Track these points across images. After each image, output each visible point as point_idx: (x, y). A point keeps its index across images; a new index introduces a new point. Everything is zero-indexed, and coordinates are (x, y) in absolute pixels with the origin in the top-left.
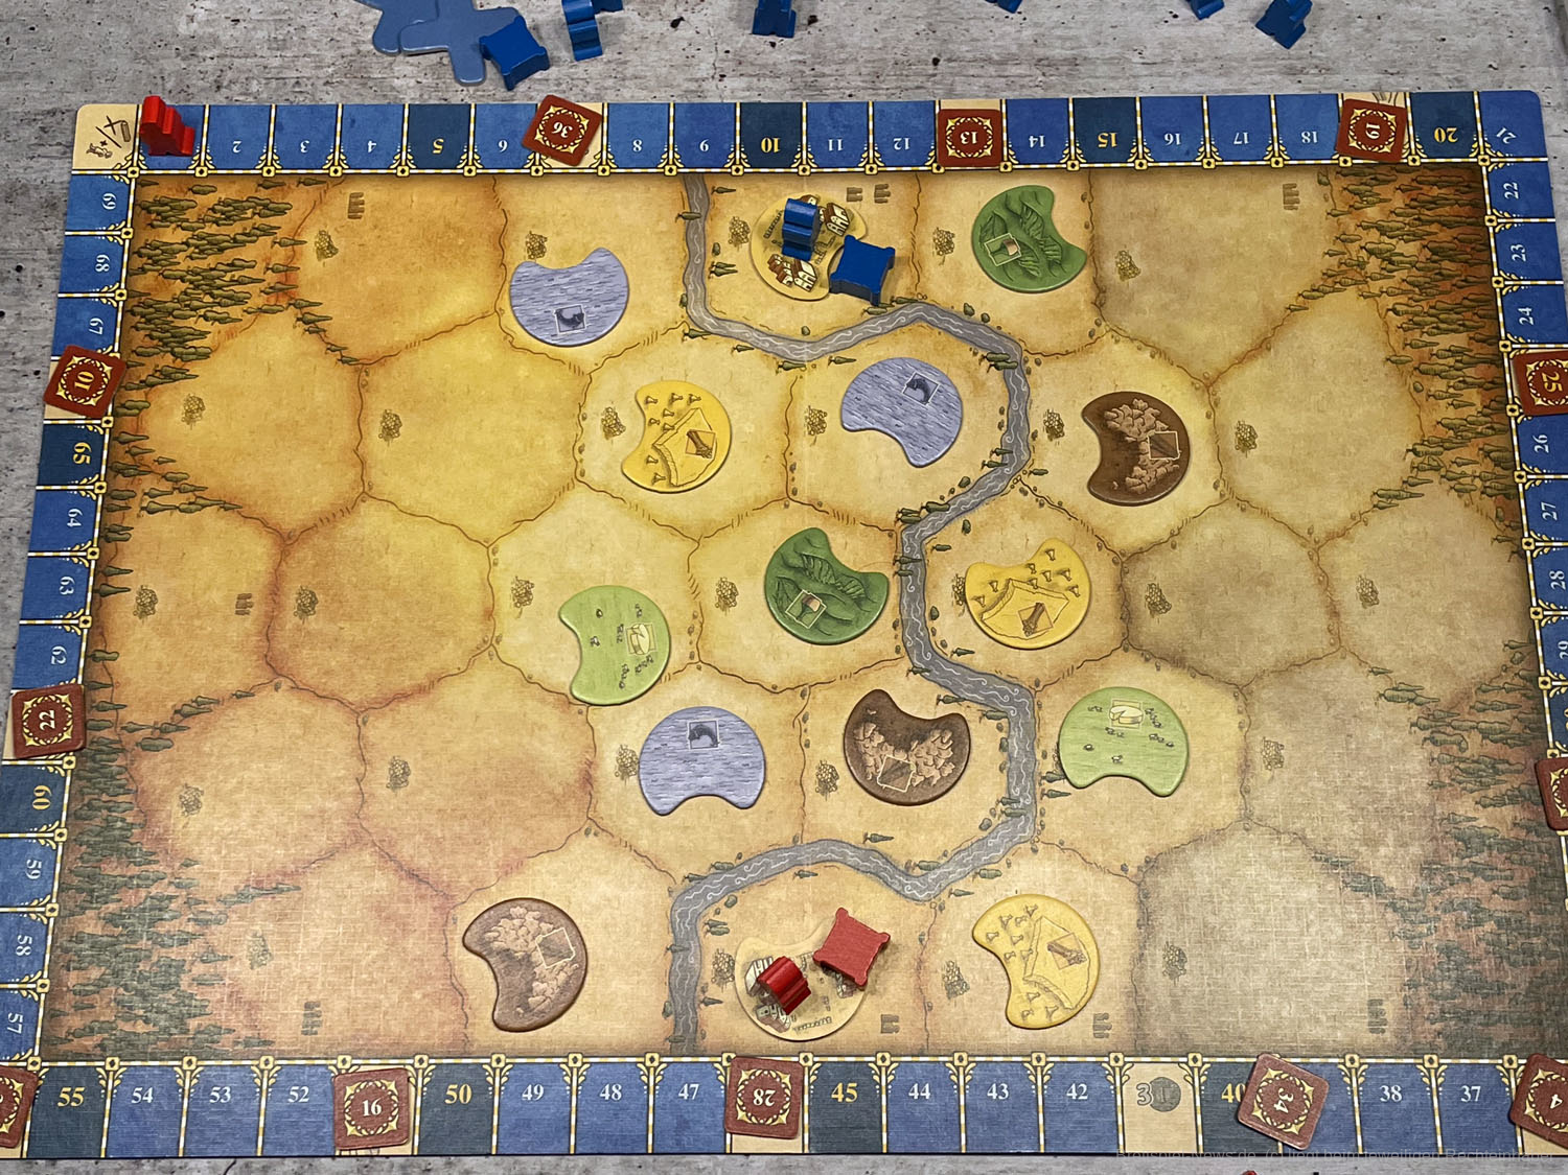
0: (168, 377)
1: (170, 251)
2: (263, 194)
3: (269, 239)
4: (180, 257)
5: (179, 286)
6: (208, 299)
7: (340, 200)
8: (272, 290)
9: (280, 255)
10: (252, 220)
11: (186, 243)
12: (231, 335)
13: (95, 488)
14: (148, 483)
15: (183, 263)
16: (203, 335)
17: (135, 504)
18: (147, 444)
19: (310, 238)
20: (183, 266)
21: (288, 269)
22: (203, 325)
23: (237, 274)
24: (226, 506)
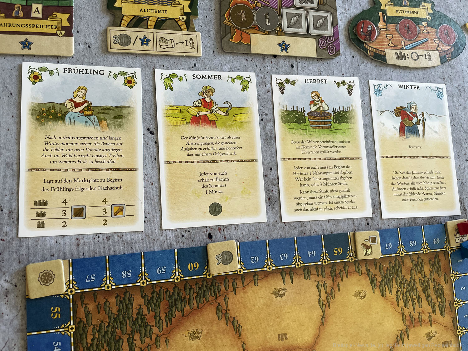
0: (372, 281)
1: (421, 270)
2: (447, 304)
3: (431, 311)
4: (420, 275)
5: (408, 277)
6: (405, 290)
7: (449, 336)
8: (411, 317)
9: (425, 317)
10: (437, 301)
11: (425, 276)
12: (392, 304)
13: (325, 260)
14: (329, 282)
15: (417, 277)
16: (391, 292)
17: (320, 278)
18: (345, 278)
19: (433, 328)
20: (416, 277)
21: (420, 322)
22: (394, 291)
23: (416, 301)
24: (323, 319)
